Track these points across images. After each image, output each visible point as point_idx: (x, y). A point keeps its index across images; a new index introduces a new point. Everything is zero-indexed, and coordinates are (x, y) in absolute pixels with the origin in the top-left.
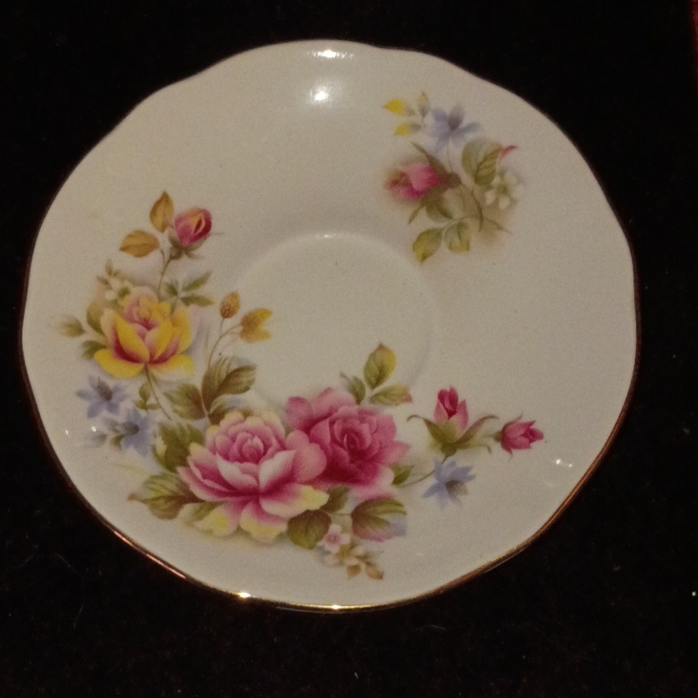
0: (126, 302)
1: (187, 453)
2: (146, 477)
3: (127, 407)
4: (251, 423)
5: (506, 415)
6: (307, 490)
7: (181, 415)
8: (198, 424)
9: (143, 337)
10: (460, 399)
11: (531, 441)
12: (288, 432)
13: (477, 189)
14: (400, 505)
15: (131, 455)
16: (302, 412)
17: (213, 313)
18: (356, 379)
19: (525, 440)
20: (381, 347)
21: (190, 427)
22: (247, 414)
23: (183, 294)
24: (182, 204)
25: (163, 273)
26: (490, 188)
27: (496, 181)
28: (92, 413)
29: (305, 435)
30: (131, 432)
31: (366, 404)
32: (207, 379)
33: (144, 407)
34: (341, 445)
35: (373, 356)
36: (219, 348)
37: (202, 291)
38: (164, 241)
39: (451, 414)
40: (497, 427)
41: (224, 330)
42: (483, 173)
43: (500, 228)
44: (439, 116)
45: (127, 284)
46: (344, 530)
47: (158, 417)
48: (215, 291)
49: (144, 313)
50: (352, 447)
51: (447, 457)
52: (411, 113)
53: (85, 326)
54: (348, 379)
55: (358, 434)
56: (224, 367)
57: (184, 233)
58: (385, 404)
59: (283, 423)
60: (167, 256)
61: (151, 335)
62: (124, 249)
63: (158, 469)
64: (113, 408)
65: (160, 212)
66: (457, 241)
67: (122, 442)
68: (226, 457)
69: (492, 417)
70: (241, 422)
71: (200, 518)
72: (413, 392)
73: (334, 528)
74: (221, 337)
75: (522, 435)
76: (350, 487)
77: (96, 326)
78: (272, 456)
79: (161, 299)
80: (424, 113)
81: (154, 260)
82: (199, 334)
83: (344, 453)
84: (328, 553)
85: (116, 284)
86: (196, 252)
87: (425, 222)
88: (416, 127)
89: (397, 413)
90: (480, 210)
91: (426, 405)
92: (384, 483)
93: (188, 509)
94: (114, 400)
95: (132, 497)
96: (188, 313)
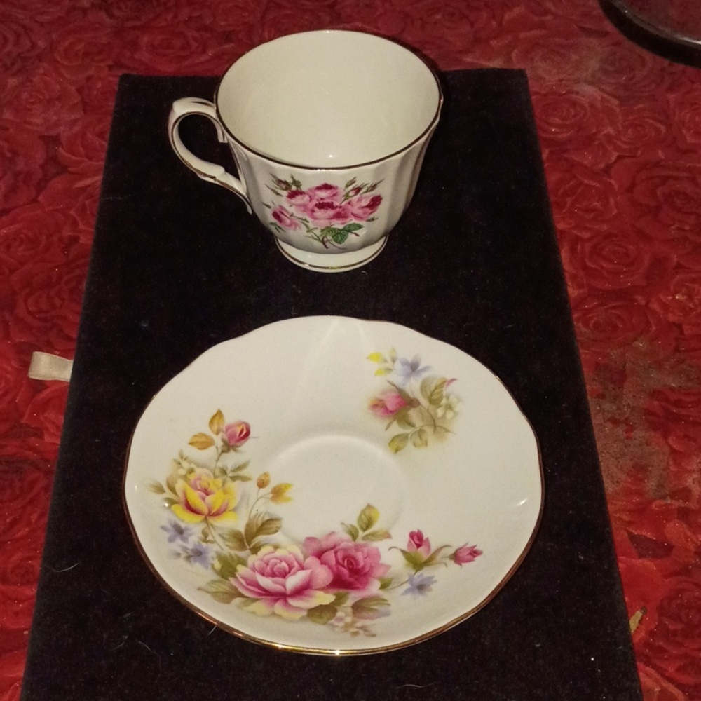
0: (192, 477)
1: (236, 570)
2: (208, 580)
3: (194, 540)
4: (279, 553)
5: (456, 544)
6: (320, 594)
7: (231, 548)
8: (242, 554)
9: (203, 499)
10: (425, 538)
11: (474, 557)
12: (305, 557)
13: (431, 408)
14: (386, 600)
15: (197, 566)
16: (315, 546)
17: (251, 486)
18: (352, 526)
19: (470, 557)
20: (369, 506)
21: (236, 555)
22: (276, 547)
23: (231, 474)
24: (230, 418)
25: (217, 461)
26: (440, 406)
27: (444, 402)
28: (171, 540)
29: (318, 559)
30: (197, 555)
31: (359, 541)
32: (248, 526)
33: (205, 541)
34: (343, 566)
35: (363, 512)
36: (256, 507)
37: (244, 473)
38: (218, 441)
39: (419, 546)
40: (451, 551)
41: (260, 495)
42: (435, 397)
43: (447, 431)
44: (405, 363)
45: (192, 466)
46: (347, 615)
47: (215, 548)
48: (253, 472)
49: (205, 485)
50: (351, 567)
51: (417, 571)
52: (385, 361)
53: (165, 488)
54: (346, 526)
55: (354, 558)
56: (260, 518)
57: (231, 437)
58: (373, 540)
59: (302, 552)
60: (220, 451)
61: (209, 499)
62: (191, 444)
63: (216, 577)
64: (185, 540)
65: (216, 421)
66: (418, 441)
67: (191, 559)
68: (263, 574)
69: (447, 546)
70: (273, 553)
71: (246, 606)
72: (392, 532)
73: (339, 614)
74: (257, 500)
75: (468, 554)
76: (350, 591)
77: (173, 490)
78: (294, 574)
79: (216, 477)
80: (394, 360)
81: (211, 452)
82: (242, 499)
83: (345, 571)
84: (337, 626)
85: (185, 465)
86: (240, 449)
87: (396, 429)
88: (389, 370)
89: (381, 546)
90: (434, 420)
91: (402, 541)
92: (374, 588)
93: (237, 600)
94: (185, 535)
95: (199, 589)
96: (234, 486)
